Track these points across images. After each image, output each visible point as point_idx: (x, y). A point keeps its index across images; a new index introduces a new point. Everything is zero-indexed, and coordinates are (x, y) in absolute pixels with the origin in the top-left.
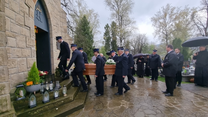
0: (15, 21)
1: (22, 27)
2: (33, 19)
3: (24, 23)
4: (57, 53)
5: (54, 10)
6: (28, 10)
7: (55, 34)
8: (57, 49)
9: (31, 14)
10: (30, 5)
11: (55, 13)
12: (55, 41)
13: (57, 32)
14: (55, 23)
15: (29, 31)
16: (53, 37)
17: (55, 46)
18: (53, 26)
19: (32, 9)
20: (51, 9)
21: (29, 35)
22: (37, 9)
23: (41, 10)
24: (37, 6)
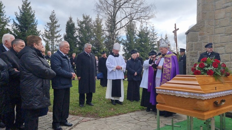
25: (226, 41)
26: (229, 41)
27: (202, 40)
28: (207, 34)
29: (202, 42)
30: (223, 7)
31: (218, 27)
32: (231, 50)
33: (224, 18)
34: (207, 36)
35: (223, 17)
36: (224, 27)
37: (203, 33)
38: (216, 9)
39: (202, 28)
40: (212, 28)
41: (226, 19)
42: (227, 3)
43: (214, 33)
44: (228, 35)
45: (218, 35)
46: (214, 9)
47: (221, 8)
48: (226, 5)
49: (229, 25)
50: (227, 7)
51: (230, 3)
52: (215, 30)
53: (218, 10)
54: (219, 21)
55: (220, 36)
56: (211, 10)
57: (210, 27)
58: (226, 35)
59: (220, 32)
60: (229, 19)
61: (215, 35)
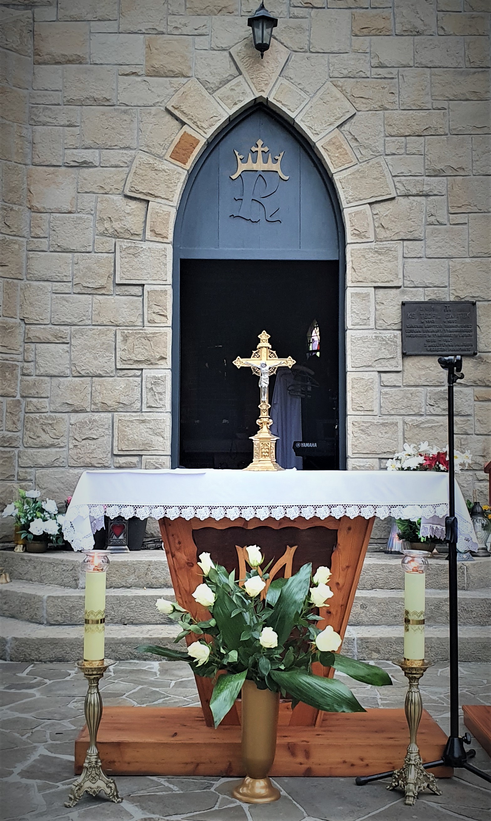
0: (70, 284)
1: (103, 294)
2: (165, 240)
3: (112, 277)
4: (395, 386)
5: (391, 98)
6: (144, 213)
7: (377, 255)
8: (404, 355)
9: (151, 227)
10: (144, 191)
11: (405, 107)
12: (376, 303)
13: (416, 235)
14: (389, 179)
15: (141, 299)
16: (349, 283)
17: (376, 337)
18: (368, 205)
19: (159, 200)
20: (344, 115)
21: (133, 319)
22: (239, 172)
23: (282, 154)
24: (242, 157)
25: (76, 321)
26: (89, 322)
30: (69, 161)
31: (43, 247)
32: (96, 362)
33: (70, 212)
35: (66, 207)
36: (70, 255)
38: (37, 160)
40: (16, 246)
41: (80, 218)
42: (86, 148)
43: (24, 271)
44: (83, 291)
45: (42, 283)
46: (30, 157)
47: (61, 164)
48: (82, 157)
49: (89, 249)
50: (85, 165)
51: (97, 151)
52: (28, 259)
53: (45, 168)
54: (50, 222)
55: (50, 289)
56: (15, 158)
57: (11, 238)
58: (79, 293)
59: (54, 275)
60: (92, 224)
61: (28, 282)
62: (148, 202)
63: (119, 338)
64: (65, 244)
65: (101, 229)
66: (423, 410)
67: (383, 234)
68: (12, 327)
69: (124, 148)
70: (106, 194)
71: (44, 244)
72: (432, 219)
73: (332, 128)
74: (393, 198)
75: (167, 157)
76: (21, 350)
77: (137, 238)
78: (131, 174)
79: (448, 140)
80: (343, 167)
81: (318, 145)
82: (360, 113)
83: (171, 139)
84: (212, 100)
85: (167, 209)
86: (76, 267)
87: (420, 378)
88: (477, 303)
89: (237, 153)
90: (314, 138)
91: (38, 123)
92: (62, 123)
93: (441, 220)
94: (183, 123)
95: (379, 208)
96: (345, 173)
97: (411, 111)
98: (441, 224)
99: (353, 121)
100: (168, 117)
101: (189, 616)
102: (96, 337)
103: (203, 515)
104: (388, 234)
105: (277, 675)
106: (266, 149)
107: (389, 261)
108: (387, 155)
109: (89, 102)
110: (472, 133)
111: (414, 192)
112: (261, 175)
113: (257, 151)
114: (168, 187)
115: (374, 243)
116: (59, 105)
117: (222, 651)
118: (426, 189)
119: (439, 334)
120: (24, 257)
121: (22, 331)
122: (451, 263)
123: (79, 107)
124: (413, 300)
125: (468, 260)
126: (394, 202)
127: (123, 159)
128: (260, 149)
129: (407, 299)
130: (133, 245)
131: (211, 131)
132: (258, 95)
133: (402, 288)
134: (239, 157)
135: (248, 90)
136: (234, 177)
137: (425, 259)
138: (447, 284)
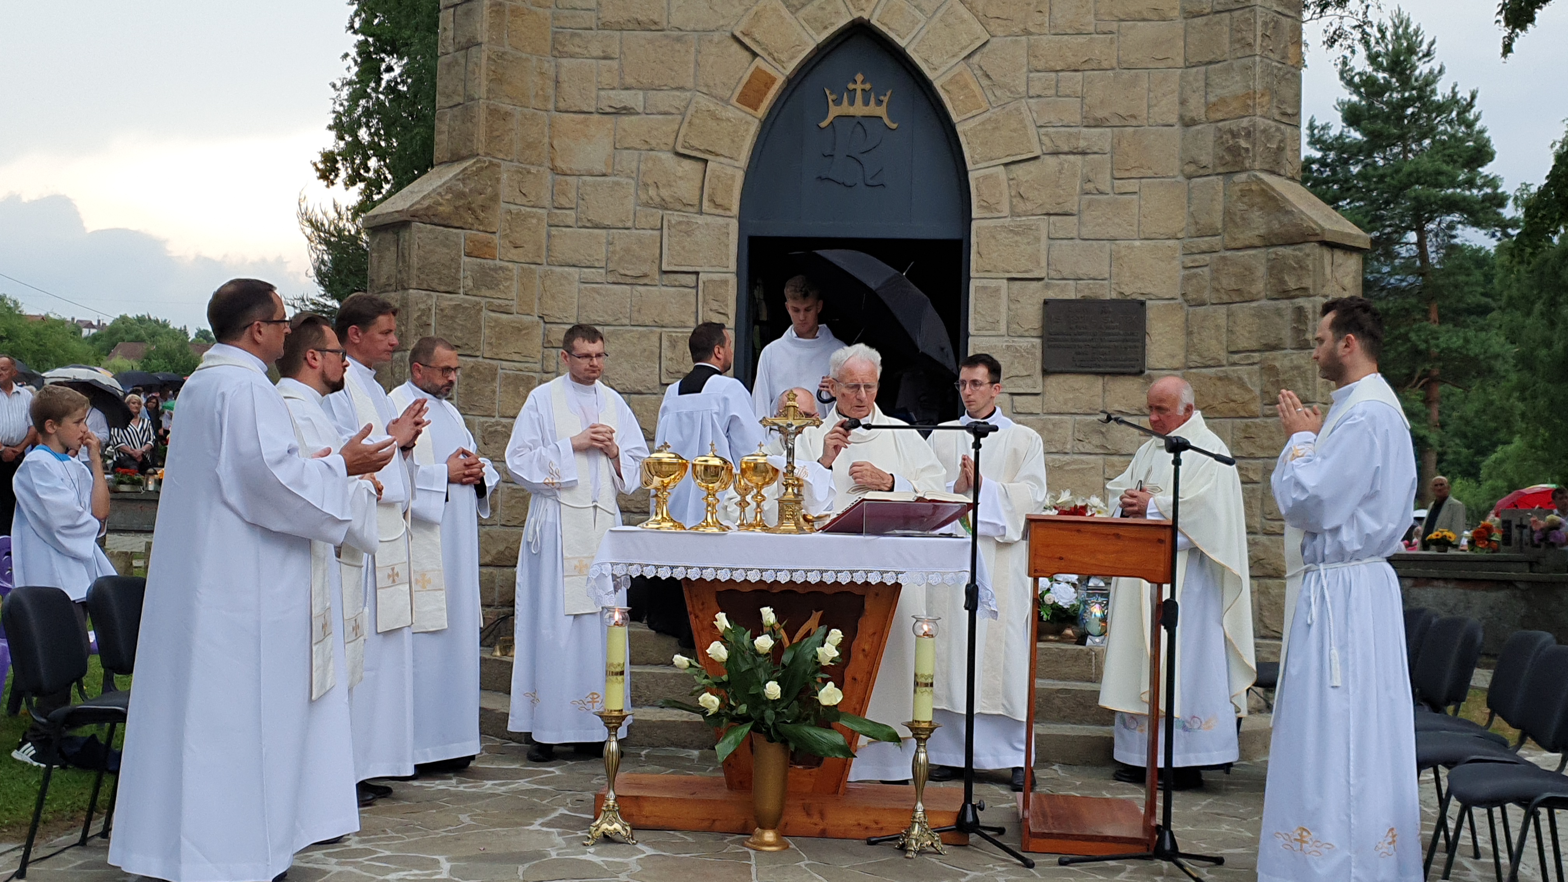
0: (603, 271)
1: (645, 285)
2: (728, 213)
3: (657, 262)
4: (1031, 414)
5: (1038, 18)
6: (701, 176)
7: (1011, 235)
8: (1046, 373)
9: (709, 195)
10: (702, 148)
11: (1058, 31)
12: (1010, 300)
13: (1067, 208)
14: (1032, 131)
15: (694, 291)
16: (973, 274)
17: (1008, 347)
18: (1002, 167)
19: (722, 159)
20: (972, 42)
21: (684, 317)
22: (830, 118)
23: (889, 93)
24: (834, 97)
25: (610, 319)
26: (627, 321)
27: (484, 292)
28: (510, 256)
29: (483, 301)
30: (604, 106)
31: (571, 221)
32: (634, 375)
33: (604, 175)
34: (510, 265)
35: (600, 167)
36: (604, 232)
37: (488, 244)
38: (562, 105)
39: (484, 208)
40: (534, 221)
41: (618, 184)
42: (627, 89)
43: (544, 253)
44: (620, 281)
45: (567, 269)
46: (553, 100)
47: (593, 110)
48: (620, 101)
49: (629, 224)
50: (626, 111)
51: (641, 93)
52: (549, 236)
53: (572, 115)
54: (578, 188)
55: (577, 277)
56: (533, 102)
57: (528, 209)
58: (614, 283)
59: (582, 258)
60: (632, 191)
61: (548, 268)
62: (706, 161)
63: (665, 343)
64: (596, 219)
65: (644, 197)
66: (1069, 446)
67: (1021, 206)
68: (527, 328)
69: (677, 89)
70: (652, 150)
71: (570, 216)
72: (1089, 186)
73: (956, 60)
74: (1036, 158)
75: (734, 101)
76: (540, 356)
77: (690, 209)
78: (685, 124)
79: (1115, 77)
80: (970, 115)
81: (937, 85)
82: (994, 40)
83: (738, 77)
84: (794, 22)
85: (729, 171)
86: (611, 248)
87: (1065, 404)
88: (1148, 303)
89: (828, 92)
90: (930, 75)
91: (563, 55)
92: (595, 54)
93: (1102, 188)
94: (755, 55)
95: (1018, 170)
96: (971, 124)
97: (1066, 37)
98: (1101, 193)
99: (985, 50)
100: (736, 47)
101: (704, 672)
102: (635, 341)
103: (723, 576)
104: (1029, 206)
105: (783, 728)
106: (867, 86)
107: (1028, 243)
108: (1032, 97)
109: (631, 26)
110: (1150, 66)
111: (1066, 149)
112: (860, 122)
113: (855, 90)
114: (733, 141)
115: (1009, 219)
116: (591, 29)
117: (732, 703)
118: (1082, 144)
119: (1094, 344)
120: (545, 235)
121: (541, 332)
122: (1114, 247)
123: (618, 33)
124: (1060, 297)
125: (1137, 243)
126: (1037, 162)
127: (674, 103)
128: (859, 87)
129: (1051, 295)
130: (685, 219)
131: (792, 66)
132: (856, 15)
133: (1046, 280)
134: (830, 98)
135: (843, 9)
136: (823, 124)
137: (1078, 241)
138: (1107, 276)
